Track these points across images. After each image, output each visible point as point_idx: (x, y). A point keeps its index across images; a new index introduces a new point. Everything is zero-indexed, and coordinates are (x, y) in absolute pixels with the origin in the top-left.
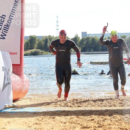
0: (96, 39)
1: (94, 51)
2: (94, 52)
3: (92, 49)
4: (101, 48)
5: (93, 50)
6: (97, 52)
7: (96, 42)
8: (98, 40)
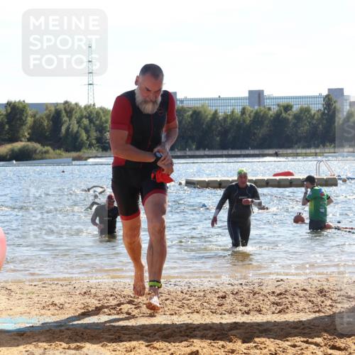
1: (198, 149)
2: (198, 153)
3: (193, 143)
4: (218, 138)
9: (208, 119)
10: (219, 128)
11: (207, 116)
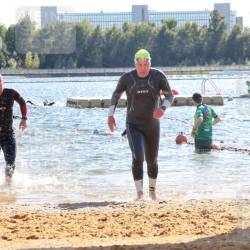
0: (84, 28)
1: (79, 67)
2: (79, 71)
3: (74, 61)
4: (100, 56)
5: (75, 65)
6: (89, 71)
7: (84, 40)
8: (91, 33)
9: (90, 35)
10: (101, 46)
11: (89, 32)
